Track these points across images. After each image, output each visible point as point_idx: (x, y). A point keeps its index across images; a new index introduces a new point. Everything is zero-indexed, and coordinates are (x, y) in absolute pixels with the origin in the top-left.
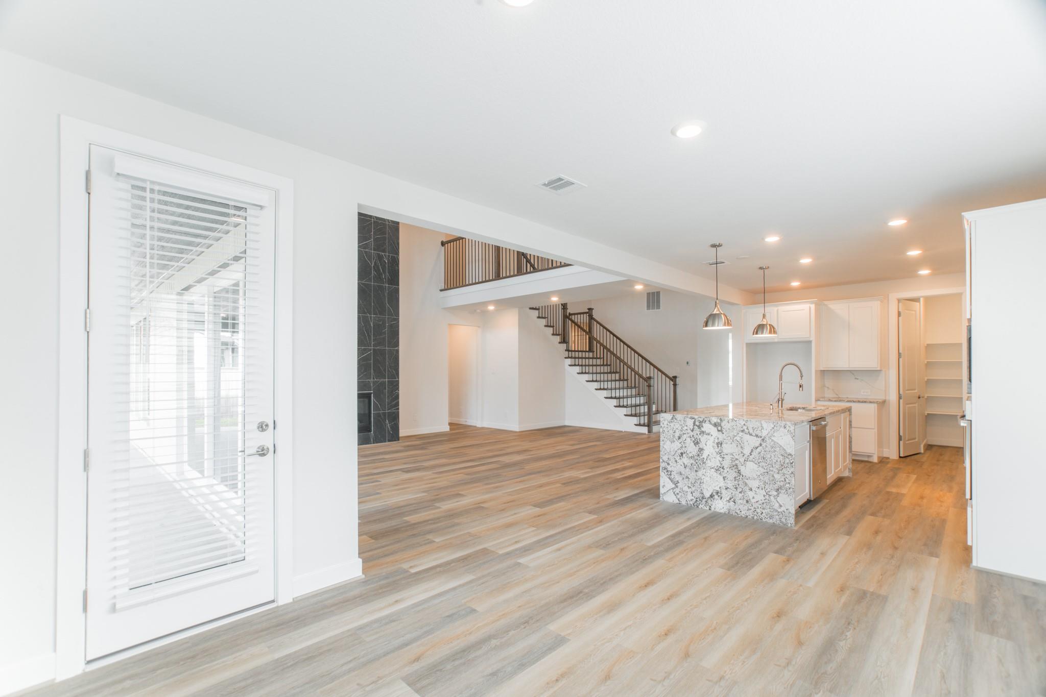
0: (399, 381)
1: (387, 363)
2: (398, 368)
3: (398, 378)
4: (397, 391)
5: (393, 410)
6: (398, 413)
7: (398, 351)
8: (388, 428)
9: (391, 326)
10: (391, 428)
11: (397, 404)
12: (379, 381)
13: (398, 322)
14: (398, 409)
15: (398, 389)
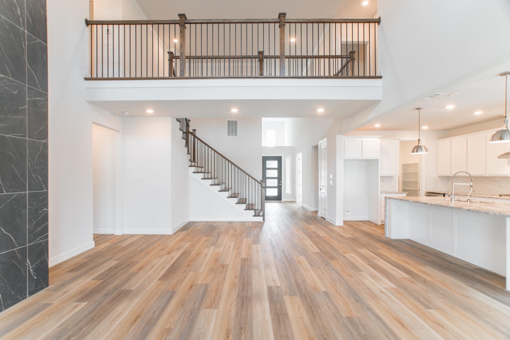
0: (48, 192)
1: (28, 164)
2: (47, 173)
3: (47, 189)
4: (45, 209)
5: (39, 240)
6: (47, 243)
7: (46, 146)
8: (29, 270)
9: (34, 104)
10: (35, 270)
11: (46, 229)
12: (12, 195)
13: (47, 100)
14: (47, 236)
15: (46, 205)
